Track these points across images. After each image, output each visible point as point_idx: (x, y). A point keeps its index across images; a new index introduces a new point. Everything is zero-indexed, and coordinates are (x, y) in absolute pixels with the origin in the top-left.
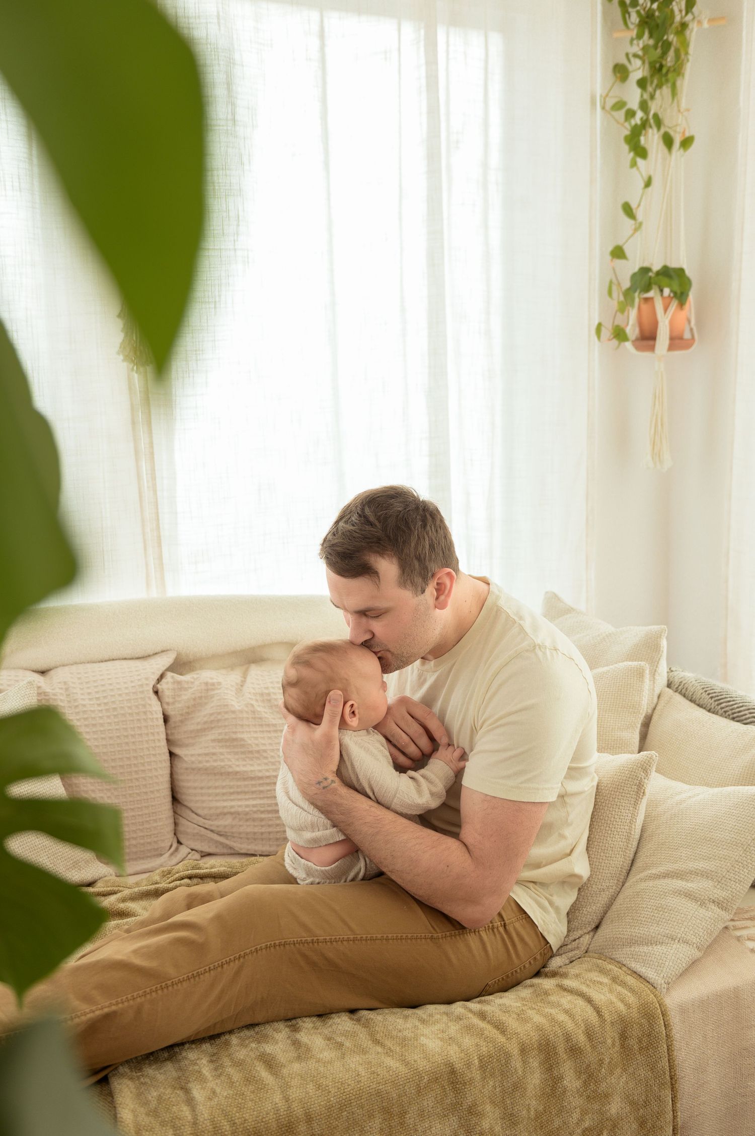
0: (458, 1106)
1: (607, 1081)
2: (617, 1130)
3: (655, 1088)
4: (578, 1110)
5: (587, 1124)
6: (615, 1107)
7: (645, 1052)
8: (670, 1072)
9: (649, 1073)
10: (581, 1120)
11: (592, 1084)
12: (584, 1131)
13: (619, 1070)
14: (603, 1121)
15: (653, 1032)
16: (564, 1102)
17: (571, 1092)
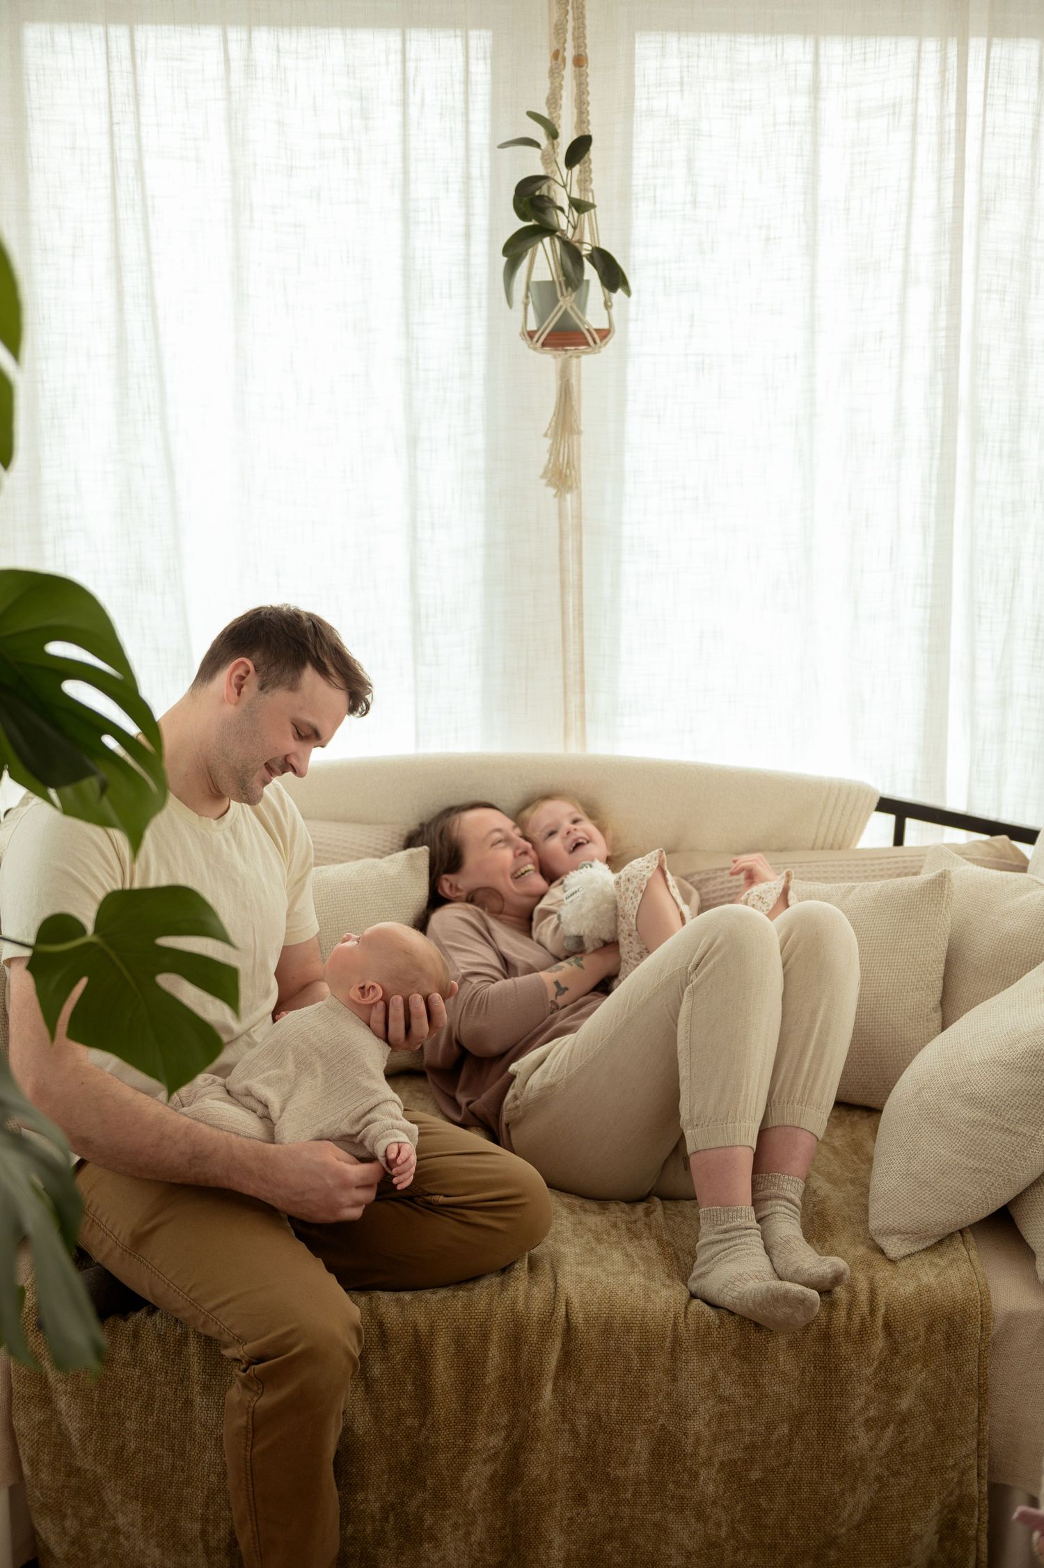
0: (722, 1347)
1: (902, 1374)
2: (906, 1426)
3: (959, 1393)
4: (863, 1398)
5: (872, 1413)
6: (905, 1403)
7: (952, 1351)
8: (979, 1380)
9: (953, 1374)
10: (865, 1408)
11: (882, 1372)
12: (867, 1421)
13: (919, 1366)
14: (890, 1414)
15: (965, 1332)
16: (847, 1385)
17: (858, 1378)
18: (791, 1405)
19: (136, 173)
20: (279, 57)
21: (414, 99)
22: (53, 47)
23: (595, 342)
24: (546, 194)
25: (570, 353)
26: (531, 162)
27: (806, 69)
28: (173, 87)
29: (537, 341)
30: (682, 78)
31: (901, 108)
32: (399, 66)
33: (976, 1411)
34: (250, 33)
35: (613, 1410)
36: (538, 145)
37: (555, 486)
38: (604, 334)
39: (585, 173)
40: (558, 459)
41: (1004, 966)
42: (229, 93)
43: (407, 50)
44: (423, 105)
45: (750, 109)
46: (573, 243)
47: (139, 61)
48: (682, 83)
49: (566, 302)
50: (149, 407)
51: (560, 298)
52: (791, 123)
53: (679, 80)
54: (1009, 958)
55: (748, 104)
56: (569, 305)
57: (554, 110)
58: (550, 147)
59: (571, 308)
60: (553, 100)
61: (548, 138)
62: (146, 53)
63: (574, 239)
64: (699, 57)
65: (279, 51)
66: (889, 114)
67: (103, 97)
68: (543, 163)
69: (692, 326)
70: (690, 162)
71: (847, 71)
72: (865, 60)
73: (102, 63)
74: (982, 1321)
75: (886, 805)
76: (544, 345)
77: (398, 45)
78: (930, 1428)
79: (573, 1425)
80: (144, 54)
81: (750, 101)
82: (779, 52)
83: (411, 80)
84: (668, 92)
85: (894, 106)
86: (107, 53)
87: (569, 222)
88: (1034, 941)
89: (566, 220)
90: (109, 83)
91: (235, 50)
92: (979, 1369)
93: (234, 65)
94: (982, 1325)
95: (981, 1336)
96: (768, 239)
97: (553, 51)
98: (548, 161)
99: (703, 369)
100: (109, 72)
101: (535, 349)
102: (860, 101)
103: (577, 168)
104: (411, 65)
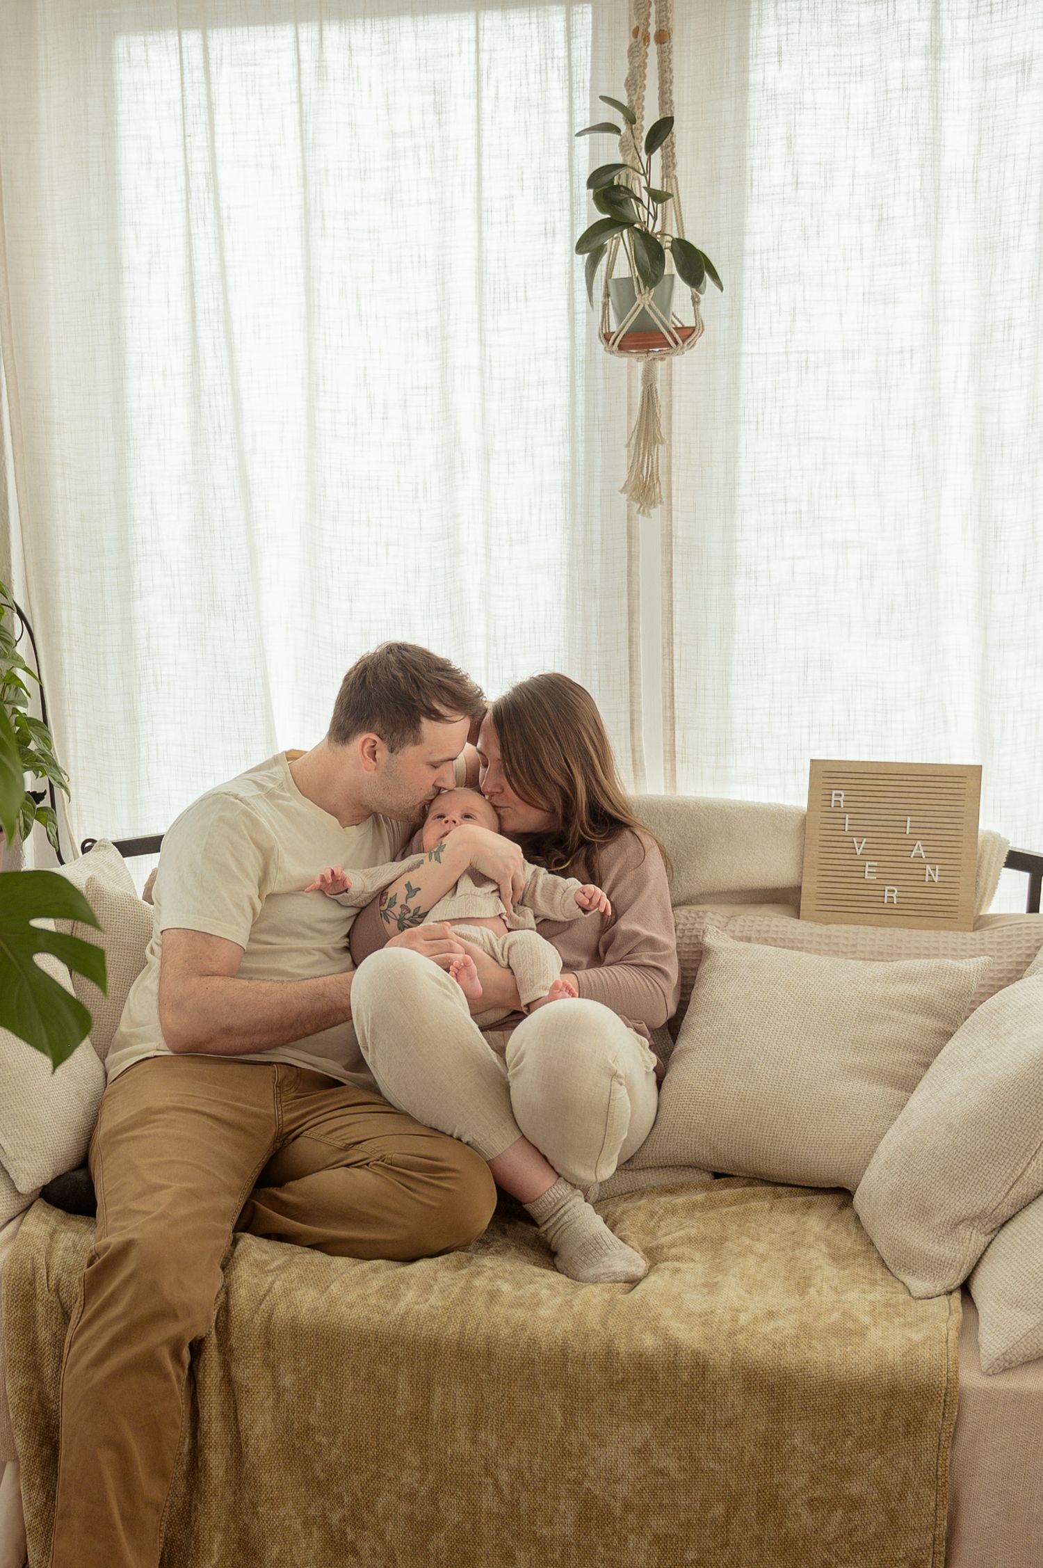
18: (727, 1485)
19: (207, 185)
20: (351, 55)
21: (488, 92)
22: (129, 61)
23: (677, 343)
24: (624, 184)
25: (651, 355)
26: (610, 151)
27: (923, 27)
28: (247, 93)
29: (613, 344)
30: (780, 48)
31: (1031, 65)
32: (473, 56)
33: (933, 1504)
34: (321, 31)
35: (535, 1468)
36: (618, 131)
37: (638, 500)
38: (687, 334)
39: (667, 158)
40: (642, 472)
42: (300, 95)
43: (481, 40)
44: (497, 98)
45: (861, 76)
46: (654, 236)
47: (213, 69)
48: (780, 53)
49: (645, 299)
50: (220, 427)
51: (638, 296)
52: (905, 89)
53: (776, 50)
55: (858, 70)
56: (647, 303)
57: (633, 92)
58: (629, 132)
59: (650, 306)
60: (634, 83)
61: (626, 123)
62: (221, 60)
63: (655, 231)
64: (800, 22)
65: (350, 49)
66: (1017, 72)
67: (178, 109)
68: (621, 150)
69: (793, 321)
70: (789, 141)
71: (973, 25)
72: (991, 12)
73: (177, 75)
74: (944, 1409)
75: (1017, 860)
76: (621, 347)
77: (472, 34)
78: (883, 1518)
79: (496, 1480)
80: (219, 62)
81: (861, 66)
82: (891, 10)
83: (485, 72)
84: (764, 63)
85: (1024, 62)
86: (181, 64)
87: (649, 213)
89: (646, 212)
90: (183, 96)
91: (307, 52)
92: (938, 1459)
93: (304, 66)
94: (944, 1414)
95: (942, 1425)
96: (881, 220)
97: (633, 28)
98: (627, 148)
99: (807, 368)
100: (182, 83)
101: (612, 352)
102: (987, 59)
103: (657, 155)
104: (484, 56)
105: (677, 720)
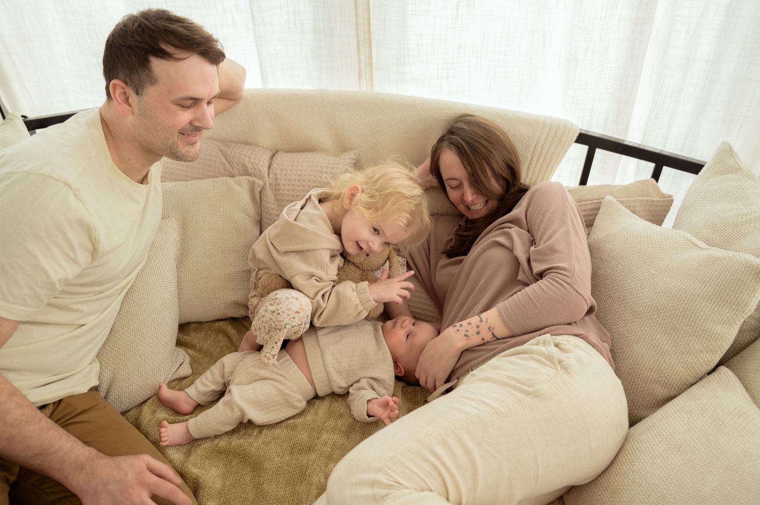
41: (659, 315)
54: (664, 310)
75: (583, 138)
88: (690, 300)
105: (372, 41)
